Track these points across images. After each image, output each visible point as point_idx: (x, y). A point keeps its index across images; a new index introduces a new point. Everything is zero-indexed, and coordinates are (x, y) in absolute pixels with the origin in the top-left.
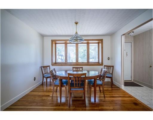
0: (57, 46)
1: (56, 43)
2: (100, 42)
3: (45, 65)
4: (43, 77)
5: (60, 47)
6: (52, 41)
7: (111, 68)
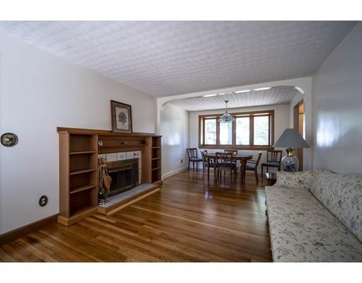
0: (206, 124)
1: (204, 119)
2: (271, 114)
4: (190, 160)
5: (210, 124)
6: (200, 117)
7: (279, 154)
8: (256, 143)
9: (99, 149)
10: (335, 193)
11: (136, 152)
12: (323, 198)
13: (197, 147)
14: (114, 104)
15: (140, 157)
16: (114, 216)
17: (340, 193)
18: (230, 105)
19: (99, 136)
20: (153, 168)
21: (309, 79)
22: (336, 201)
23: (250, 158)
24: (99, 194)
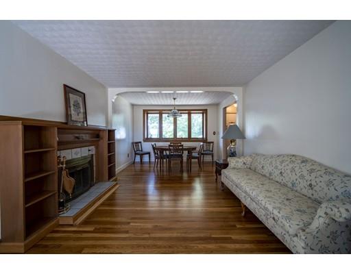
1: (148, 114)
2: (204, 112)
3: (135, 141)
4: (136, 154)
5: (153, 120)
6: (144, 111)
7: (212, 144)
8: (193, 136)
9: (58, 145)
10: (276, 167)
11: (90, 148)
12: (266, 172)
13: (142, 140)
14: (68, 90)
15: (94, 153)
16: (85, 223)
17: (280, 167)
18: (177, 102)
19: (58, 129)
20: (109, 164)
21: (241, 89)
22: (278, 172)
23: (195, 149)
24: (59, 202)
